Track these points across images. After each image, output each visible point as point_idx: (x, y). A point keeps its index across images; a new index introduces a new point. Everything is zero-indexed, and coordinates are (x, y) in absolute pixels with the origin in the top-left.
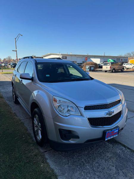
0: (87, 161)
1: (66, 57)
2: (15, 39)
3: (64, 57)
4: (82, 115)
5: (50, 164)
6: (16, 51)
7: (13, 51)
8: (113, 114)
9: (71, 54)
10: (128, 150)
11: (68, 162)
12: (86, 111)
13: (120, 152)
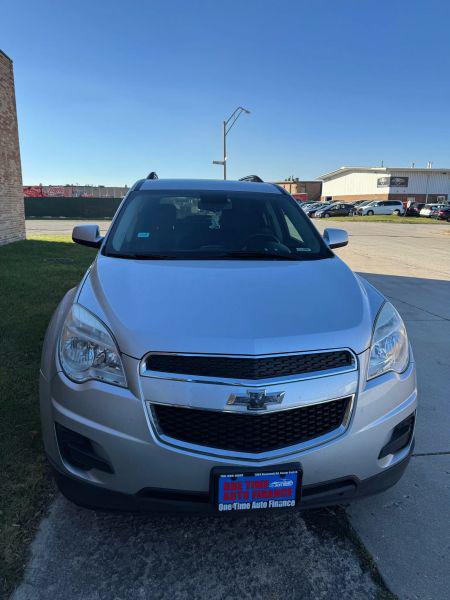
0: (162, 567)
1: (406, 179)
2: (225, 124)
3: (398, 180)
4: (131, 387)
5: (39, 535)
6: (224, 163)
7: (214, 162)
8: (272, 408)
9: (429, 166)
10: (370, 585)
11: (98, 549)
12: (152, 373)
13: (320, 580)
